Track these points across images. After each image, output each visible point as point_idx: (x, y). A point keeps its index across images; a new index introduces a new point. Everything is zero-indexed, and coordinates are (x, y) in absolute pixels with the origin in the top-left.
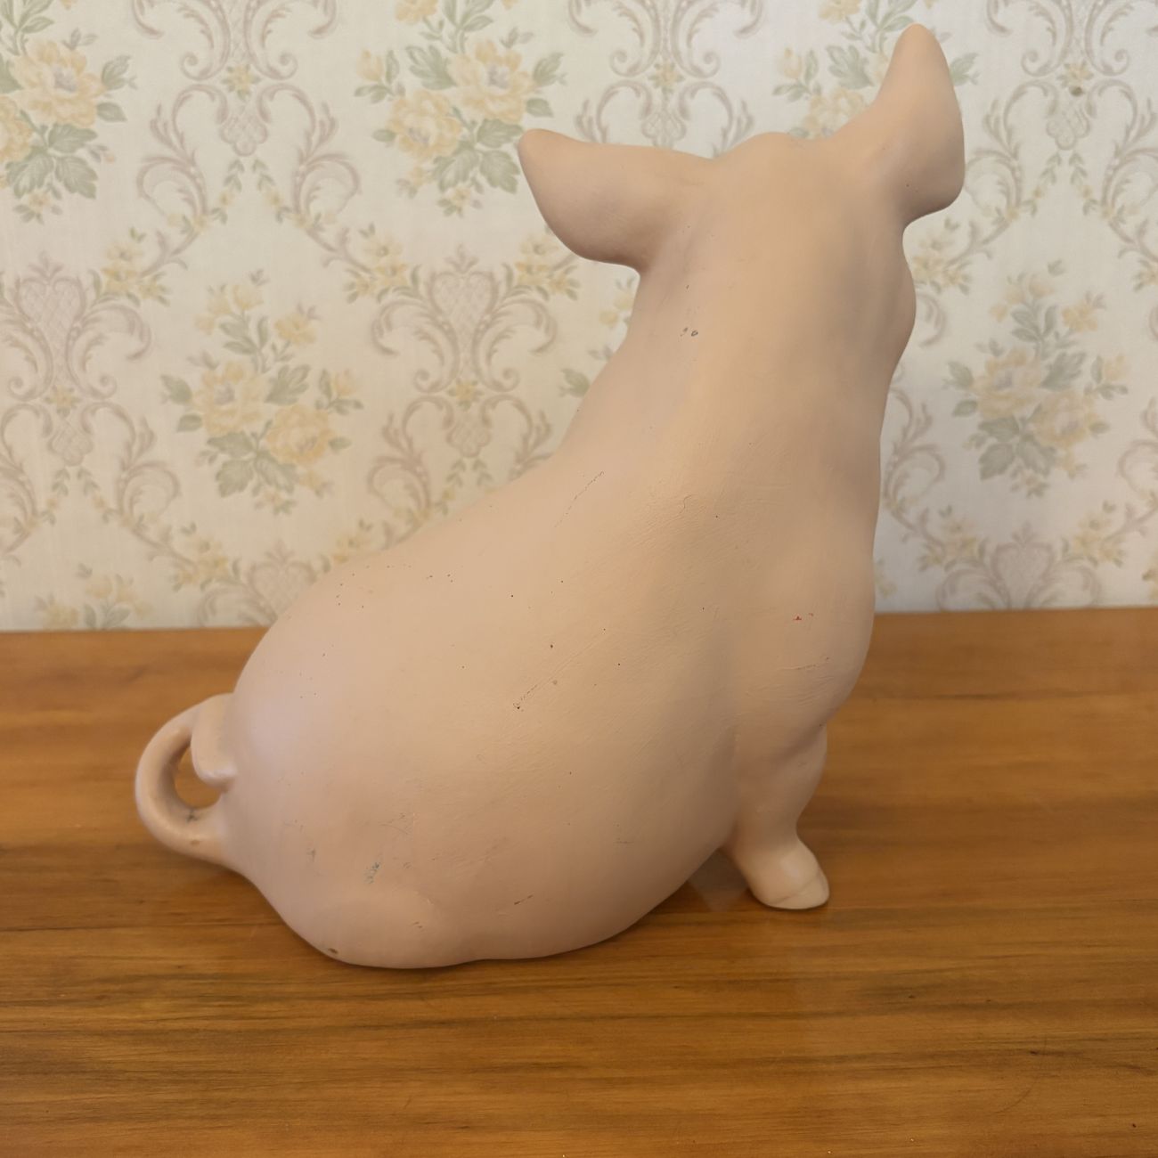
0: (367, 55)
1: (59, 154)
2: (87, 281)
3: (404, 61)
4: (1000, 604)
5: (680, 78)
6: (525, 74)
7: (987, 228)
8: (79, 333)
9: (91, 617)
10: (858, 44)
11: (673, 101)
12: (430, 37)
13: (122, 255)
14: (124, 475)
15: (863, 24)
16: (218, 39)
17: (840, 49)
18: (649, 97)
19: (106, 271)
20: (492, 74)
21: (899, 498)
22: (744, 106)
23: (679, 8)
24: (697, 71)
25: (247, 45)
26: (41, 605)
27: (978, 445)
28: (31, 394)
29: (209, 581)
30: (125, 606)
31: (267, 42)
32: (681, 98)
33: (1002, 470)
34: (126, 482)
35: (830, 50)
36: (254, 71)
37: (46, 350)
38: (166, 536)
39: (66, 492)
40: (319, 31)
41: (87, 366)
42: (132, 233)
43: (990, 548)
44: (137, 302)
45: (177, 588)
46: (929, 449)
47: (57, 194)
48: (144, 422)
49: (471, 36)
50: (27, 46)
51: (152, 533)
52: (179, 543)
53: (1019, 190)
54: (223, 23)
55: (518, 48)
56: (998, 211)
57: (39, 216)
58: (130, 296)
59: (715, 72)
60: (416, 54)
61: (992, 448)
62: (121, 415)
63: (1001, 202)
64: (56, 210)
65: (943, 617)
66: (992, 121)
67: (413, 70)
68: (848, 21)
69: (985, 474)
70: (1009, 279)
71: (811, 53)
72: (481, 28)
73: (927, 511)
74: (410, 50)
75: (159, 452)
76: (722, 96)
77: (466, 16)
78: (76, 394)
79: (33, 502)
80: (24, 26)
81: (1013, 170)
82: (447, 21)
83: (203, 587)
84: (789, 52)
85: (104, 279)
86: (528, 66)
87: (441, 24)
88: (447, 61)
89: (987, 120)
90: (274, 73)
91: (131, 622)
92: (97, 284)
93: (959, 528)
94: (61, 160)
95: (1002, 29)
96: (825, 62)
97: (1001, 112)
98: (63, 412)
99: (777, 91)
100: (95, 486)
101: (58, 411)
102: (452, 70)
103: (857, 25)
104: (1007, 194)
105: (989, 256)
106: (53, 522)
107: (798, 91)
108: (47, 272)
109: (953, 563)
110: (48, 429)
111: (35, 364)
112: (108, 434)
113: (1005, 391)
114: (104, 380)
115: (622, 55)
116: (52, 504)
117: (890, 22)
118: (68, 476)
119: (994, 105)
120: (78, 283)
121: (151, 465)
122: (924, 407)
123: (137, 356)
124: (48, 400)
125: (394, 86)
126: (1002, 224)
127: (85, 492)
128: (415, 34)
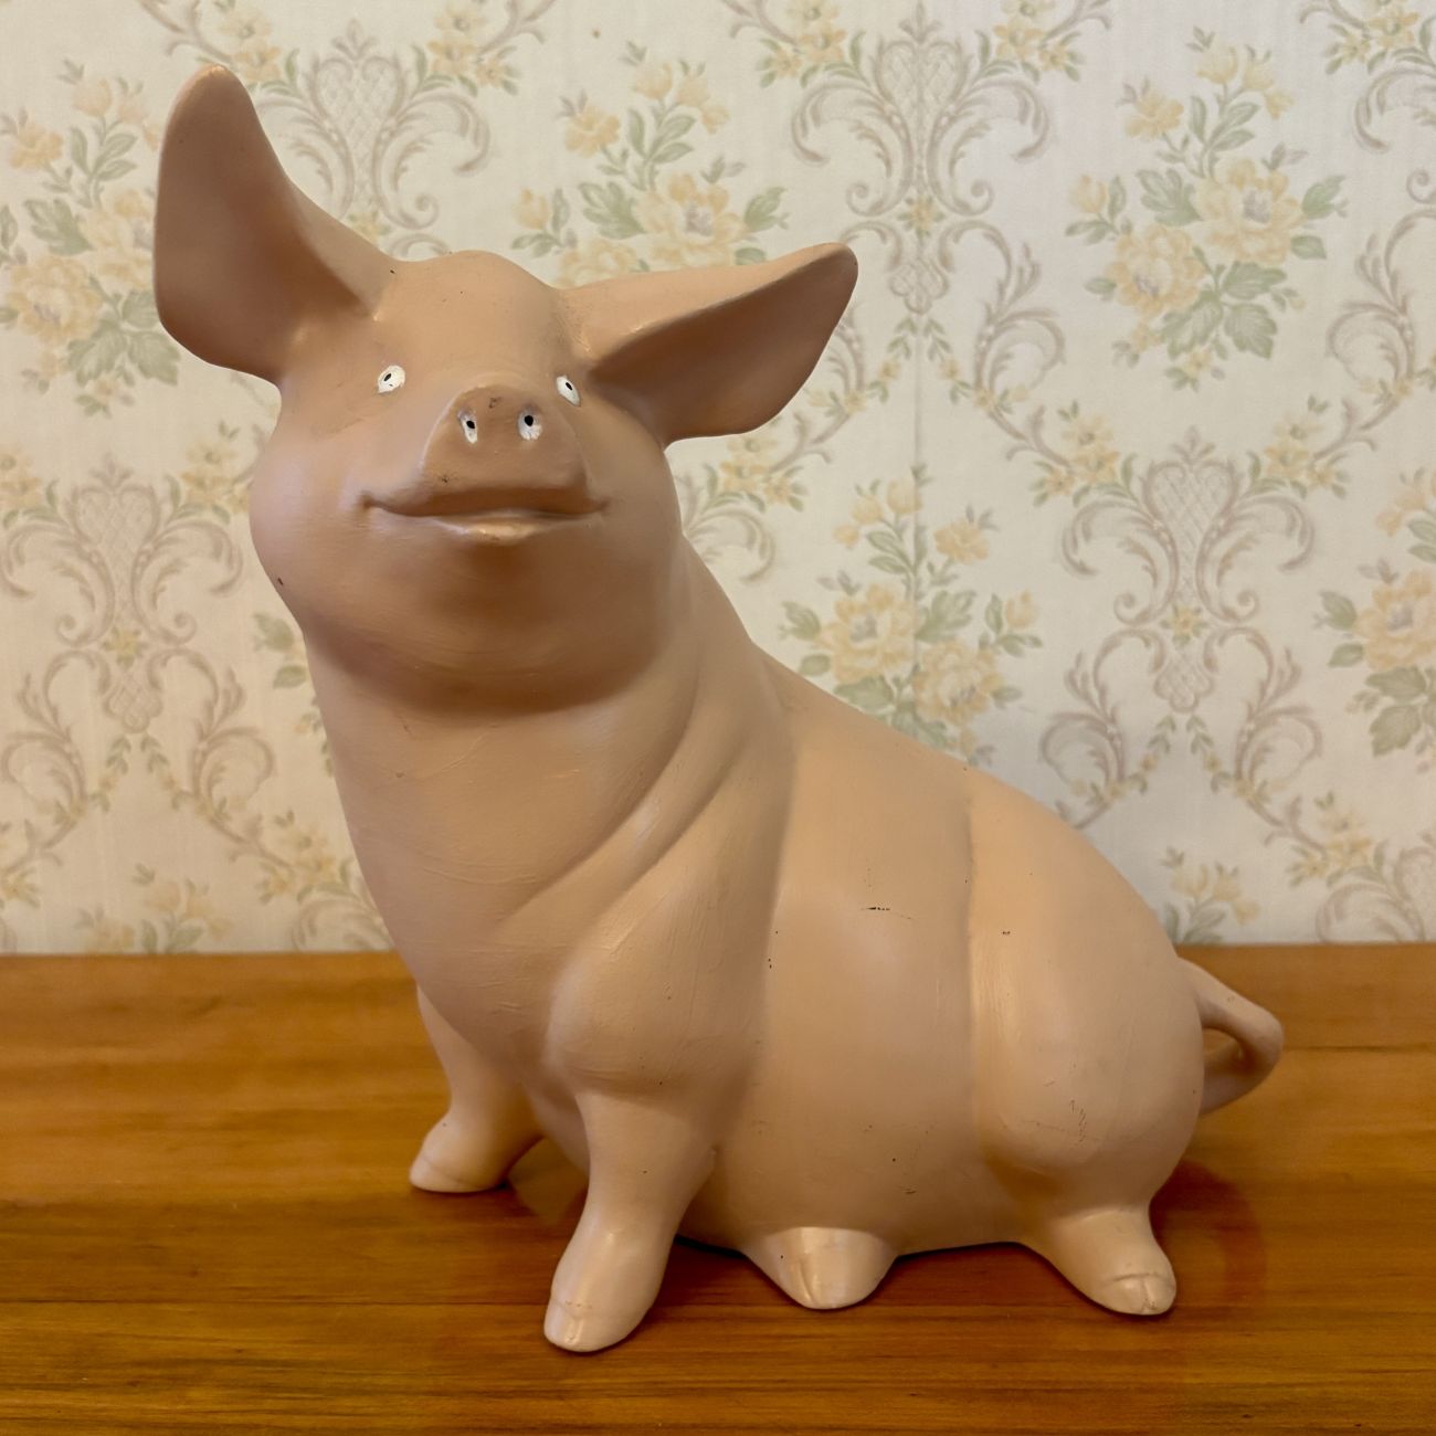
0: (528, 196)
1: (134, 329)
2: (162, 489)
3: (577, 203)
4: (1409, 935)
5: (940, 217)
6: (733, 216)
7: (1368, 409)
8: (150, 557)
9: (151, 936)
10: (1180, 167)
11: (931, 247)
12: (611, 171)
13: (209, 457)
14: (203, 746)
15: (1186, 142)
16: (339, 180)
17: (1155, 174)
18: (899, 242)
19: (186, 477)
20: (691, 216)
21: (1258, 781)
22: (1027, 252)
23: (936, 126)
24: (963, 207)
25: (375, 187)
26: (85, 921)
27: (1369, 706)
28: (84, 638)
29: (307, 890)
30: (196, 923)
31: (400, 183)
32: (942, 241)
33: (1403, 743)
34: (205, 754)
35: (1142, 175)
36: (382, 218)
37: (106, 581)
38: (254, 829)
39: (125, 769)
40: (468, 167)
41: (159, 601)
42: (222, 428)
43: (1392, 854)
44: (225, 516)
45: (266, 898)
46: (1297, 711)
47: (129, 380)
48: (231, 675)
49: (664, 169)
50: (102, 196)
51: (236, 825)
52: (270, 838)
53: (1411, 356)
54: (346, 160)
55: (725, 182)
56: (1383, 384)
57: (105, 408)
58: (216, 509)
59: (986, 207)
60: (593, 194)
61: (1387, 712)
62: (201, 665)
63: (1387, 372)
64: (127, 400)
65: (1325, 952)
66: (1369, 264)
67: (588, 214)
68: (1165, 137)
69: (1379, 749)
70: (1403, 478)
71: (1117, 180)
72: (675, 159)
73: (1298, 800)
74: (584, 188)
75: (246, 716)
76: (996, 238)
77: (657, 143)
78: (143, 637)
79: (81, 781)
80: (99, 172)
81: (1401, 329)
82: (632, 151)
83: (300, 897)
84: (1086, 180)
85: (184, 488)
86: (737, 205)
87: (625, 155)
88: (632, 201)
89: (1361, 263)
90: (409, 221)
91: (205, 945)
92: (175, 495)
93: (1344, 826)
94: (135, 336)
95: (1378, 144)
96: (1135, 190)
97: (1380, 252)
98: (125, 661)
99: (1071, 230)
100: (164, 760)
101: (119, 660)
102: (639, 214)
103: (1178, 143)
104: (1395, 361)
105: (1373, 445)
106: (106, 807)
107: (1100, 230)
108: (112, 478)
109: (1338, 875)
110: (104, 684)
111: (91, 598)
112: (184, 690)
113: (1403, 632)
114: (179, 619)
115: (863, 189)
116: (106, 784)
117: (1222, 137)
118: (128, 747)
119: (1371, 243)
120: (150, 493)
121: (238, 732)
122: (1288, 654)
123: (224, 588)
124: (106, 646)
125: (562, 235)
126: (1389, 403)
127: (150, 768)
128: (591, 168)
